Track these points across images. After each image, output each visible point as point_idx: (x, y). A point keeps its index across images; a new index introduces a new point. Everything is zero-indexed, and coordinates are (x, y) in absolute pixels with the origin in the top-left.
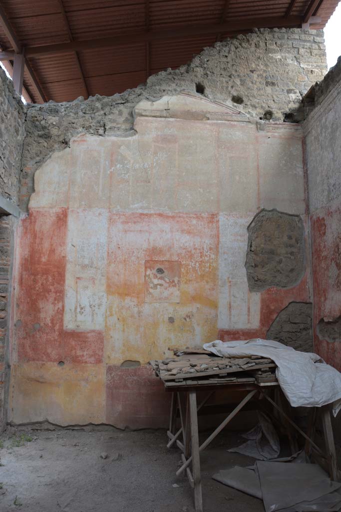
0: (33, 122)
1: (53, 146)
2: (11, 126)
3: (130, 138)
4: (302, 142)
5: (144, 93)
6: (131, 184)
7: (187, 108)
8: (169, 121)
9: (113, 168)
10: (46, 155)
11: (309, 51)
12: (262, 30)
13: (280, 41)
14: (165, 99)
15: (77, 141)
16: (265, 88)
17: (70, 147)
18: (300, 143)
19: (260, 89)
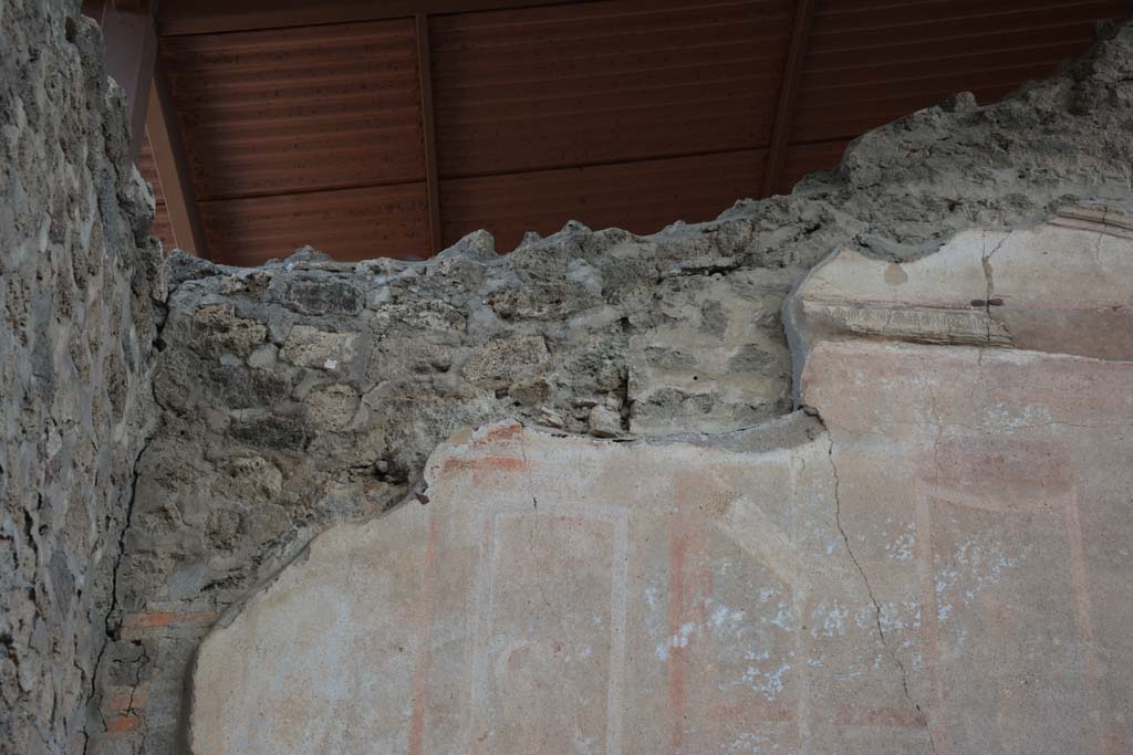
0: (204, 354)
1: (319, 491)
2: (95, 346)
3: (781, 457)
5: (841, 218)
6: (803, 728)
7: (1104, 295)
9: (686, 629)
10: (274, 544)
14: (968, 246)
15: (473, 464)
17: (424, 500)
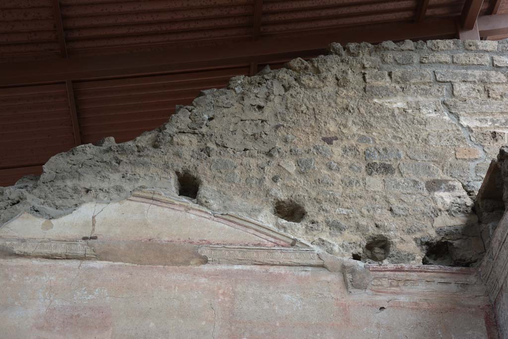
4: (487, 319)
5: (30, 197)
7: (146, 234)
8: (93, 268)
11: (481, 89)
12: (352, 46)
13: (402, 69)
14: (87, 210)
16: (364, 179)
18: (481, 322)
19: (350, 183)
